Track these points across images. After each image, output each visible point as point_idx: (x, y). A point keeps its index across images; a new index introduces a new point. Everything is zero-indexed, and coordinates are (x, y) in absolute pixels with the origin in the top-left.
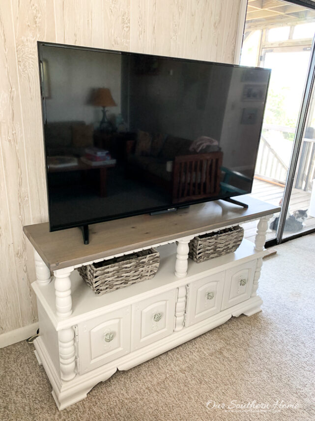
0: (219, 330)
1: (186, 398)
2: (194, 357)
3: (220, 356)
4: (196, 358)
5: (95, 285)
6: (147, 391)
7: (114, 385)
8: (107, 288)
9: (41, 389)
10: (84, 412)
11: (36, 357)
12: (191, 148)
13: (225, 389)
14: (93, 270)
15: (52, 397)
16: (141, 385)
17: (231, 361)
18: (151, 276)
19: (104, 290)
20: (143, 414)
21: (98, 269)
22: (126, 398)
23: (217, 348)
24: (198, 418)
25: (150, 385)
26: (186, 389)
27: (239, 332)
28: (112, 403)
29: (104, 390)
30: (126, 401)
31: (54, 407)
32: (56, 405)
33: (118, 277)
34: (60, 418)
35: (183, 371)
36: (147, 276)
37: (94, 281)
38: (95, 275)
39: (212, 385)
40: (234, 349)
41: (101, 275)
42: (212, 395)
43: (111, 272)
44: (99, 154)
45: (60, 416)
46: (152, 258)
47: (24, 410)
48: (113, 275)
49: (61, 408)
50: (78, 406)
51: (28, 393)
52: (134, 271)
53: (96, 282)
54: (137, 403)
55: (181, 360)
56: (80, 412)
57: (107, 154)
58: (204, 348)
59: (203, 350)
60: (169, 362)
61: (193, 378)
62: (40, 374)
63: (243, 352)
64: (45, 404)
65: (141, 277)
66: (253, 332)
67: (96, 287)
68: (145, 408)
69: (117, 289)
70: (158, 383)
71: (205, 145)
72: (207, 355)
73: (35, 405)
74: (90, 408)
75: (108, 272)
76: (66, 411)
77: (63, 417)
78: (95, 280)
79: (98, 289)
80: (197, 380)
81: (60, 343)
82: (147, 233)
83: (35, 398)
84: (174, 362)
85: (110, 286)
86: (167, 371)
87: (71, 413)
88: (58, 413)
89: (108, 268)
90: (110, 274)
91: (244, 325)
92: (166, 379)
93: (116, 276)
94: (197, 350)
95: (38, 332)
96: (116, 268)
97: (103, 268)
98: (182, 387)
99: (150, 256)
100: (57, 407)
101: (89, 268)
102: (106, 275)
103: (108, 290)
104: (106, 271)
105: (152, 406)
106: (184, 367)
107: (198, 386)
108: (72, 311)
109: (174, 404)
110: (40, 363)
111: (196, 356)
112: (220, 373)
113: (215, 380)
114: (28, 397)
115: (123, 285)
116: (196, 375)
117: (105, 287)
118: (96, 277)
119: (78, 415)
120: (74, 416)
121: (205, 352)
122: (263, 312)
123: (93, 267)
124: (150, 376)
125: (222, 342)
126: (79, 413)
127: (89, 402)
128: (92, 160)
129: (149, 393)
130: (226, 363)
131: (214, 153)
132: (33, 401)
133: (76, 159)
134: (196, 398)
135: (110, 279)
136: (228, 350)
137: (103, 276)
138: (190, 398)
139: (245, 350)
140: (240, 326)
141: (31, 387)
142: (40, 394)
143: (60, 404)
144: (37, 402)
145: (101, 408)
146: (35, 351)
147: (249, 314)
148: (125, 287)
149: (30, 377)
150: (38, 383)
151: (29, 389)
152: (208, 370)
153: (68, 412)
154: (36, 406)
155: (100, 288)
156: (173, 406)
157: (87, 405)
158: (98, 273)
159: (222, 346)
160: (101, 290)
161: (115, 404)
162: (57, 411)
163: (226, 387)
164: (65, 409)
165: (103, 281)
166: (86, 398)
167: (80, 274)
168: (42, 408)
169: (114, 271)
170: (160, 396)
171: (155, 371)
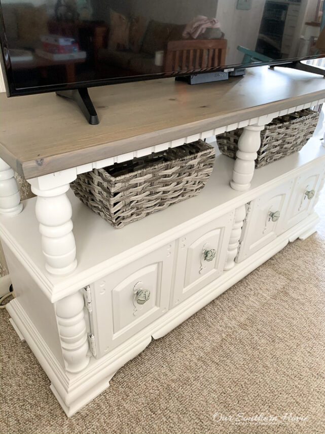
0: (273, 262)
1: (261, 369)
2: (252, 303)
3: (286, 299)
4: (255, 305)
5: (113, 210)
6: (200, 363)
7: (148, 360)
8: (132, 215)
9: (31, 382)
10: (111, 413)
11: (13, 329)
12: (184, 34)
13: (309, 346)
14: (109, 182)
15: (52, 394)
16: (188, 356)
17: (303, 304)
18: (197, 191)
19: (128, 217)
20: (204, 404)
21: (118, 178)
22: (173, 380)
23: (279, 287)
24: (287, 398)
25: (202, 354)
26: (256, 353)
27: (299, 262)
28: (151, 391)
29: (135, 371)
30: (173, 385)
31: (58, 412)
32: (61, 408)
33: (151, 194)
34: (73, 430)
35: (243, 326)
36: (192, 190)
37: (112, 203)
38: (113, 190)
39: (290, 343)
40: (301, 287)
41: (124, 190)
42: (296, 358)
43: (140, 184)
44: (63, 42)
45: (71, 426)
46: (204, 158)
47: (8, 426)
48: (143, 191)
49: (71, 413)
50: (98, 405)
51: (9, 393)
52: (175, 183)
53: (115, 204)
54: (191, 385)
55: (236, 310)
56: (104, 414)
57: (73, 43)
58: (260, 289)
59: (261, 292)
60: (220, 314)
61: (261, 334)
62: (26, 356)
63: (315, 289)
64: (42, 408)
65: (184, 192)
66: (316, 260)
67: (115, 213)
68: (205, 392)
69: (148, 214)
70: (214, 349)
71: (204, 28)
72: (269, 298)
73: (25, 412)
74: (119, 406)
75: (136, 186)
76: (79, 417)
77: (78, 429)
78: (113, 200)
79: (119, 217)
80: (268, 338)
81: (58, 319)
82: (204, 107)
83: (24, 400)
84: (227, 313)
85: (138, 211)
86: (220, 329)
87: (89, 418)
88: (67, 422)
89: (136, 176)
90: (139, 188)
91: (302, 252)
92: (222, 340)
93: (148, 193)
94: (252, 293)
95: (11, 289)
96: (149, 176)
97: (127, 176)
98: (250, 352)
99: (202, 155)
100: (64, 412)
101: (97, 179)
102: (131, 190)
103: (134, 217)
104: (133, 182)
105: (214, 388)
106: (242, 320)
107: (272, 347)
108: (76, 261)
109: (246, 381)
110: (22, 339)
111: (253, 301)
112: (295, 322)
113: (291, 333)
114: (11, 400)
115: (157, 208)
116: (264, 330)
117: (131, 213)
118: (116, 194)
119: (102, 421)
120: (95, 423)
121: (265, 295)
122: (319, 233)
123: (106, 175)
124: (198, 338)
125: (282, 277)
126: (103, 417)
127: (115, 395)
128: (53, 52)
129: (204, 367)
130: (297, 308)
131: (215, 39)
132: (21, 407)
133: (29, 53)
134: (275, 365)
135: (139, 197)
136: (294, 288)
137: (127, 193)
138: (265, 366)
139: (316, 286)
140: (298, 254)
141: (13, 382)
142: (30, 393)
143: (69, 408)
144: (28, 407)
145: (137, 403)
146: (10, 320)
147: (304, 237)
148: (160, 210)
149: (9, 365)
150: (24, 374)
151: (11, 386)
152: (278, 321)
153: (83, 418)
154: (27, 415)
155: (122, 215)
156: (245, 383)
157: (112, 400)
158: (119, 186)
159: (284, 284)
160: (124, 219)
161: (157, 392)
162: (65, 418)
163: (310, 343)
164: (78, 413)
165: (128, 201)
166: (109, 388)
167: (77, 194)
168: (39, 417)
169: (145, 182)
170: (222, 369)
171: (203, 331)
